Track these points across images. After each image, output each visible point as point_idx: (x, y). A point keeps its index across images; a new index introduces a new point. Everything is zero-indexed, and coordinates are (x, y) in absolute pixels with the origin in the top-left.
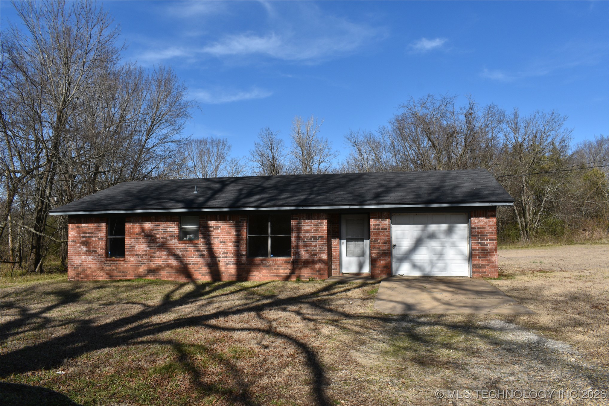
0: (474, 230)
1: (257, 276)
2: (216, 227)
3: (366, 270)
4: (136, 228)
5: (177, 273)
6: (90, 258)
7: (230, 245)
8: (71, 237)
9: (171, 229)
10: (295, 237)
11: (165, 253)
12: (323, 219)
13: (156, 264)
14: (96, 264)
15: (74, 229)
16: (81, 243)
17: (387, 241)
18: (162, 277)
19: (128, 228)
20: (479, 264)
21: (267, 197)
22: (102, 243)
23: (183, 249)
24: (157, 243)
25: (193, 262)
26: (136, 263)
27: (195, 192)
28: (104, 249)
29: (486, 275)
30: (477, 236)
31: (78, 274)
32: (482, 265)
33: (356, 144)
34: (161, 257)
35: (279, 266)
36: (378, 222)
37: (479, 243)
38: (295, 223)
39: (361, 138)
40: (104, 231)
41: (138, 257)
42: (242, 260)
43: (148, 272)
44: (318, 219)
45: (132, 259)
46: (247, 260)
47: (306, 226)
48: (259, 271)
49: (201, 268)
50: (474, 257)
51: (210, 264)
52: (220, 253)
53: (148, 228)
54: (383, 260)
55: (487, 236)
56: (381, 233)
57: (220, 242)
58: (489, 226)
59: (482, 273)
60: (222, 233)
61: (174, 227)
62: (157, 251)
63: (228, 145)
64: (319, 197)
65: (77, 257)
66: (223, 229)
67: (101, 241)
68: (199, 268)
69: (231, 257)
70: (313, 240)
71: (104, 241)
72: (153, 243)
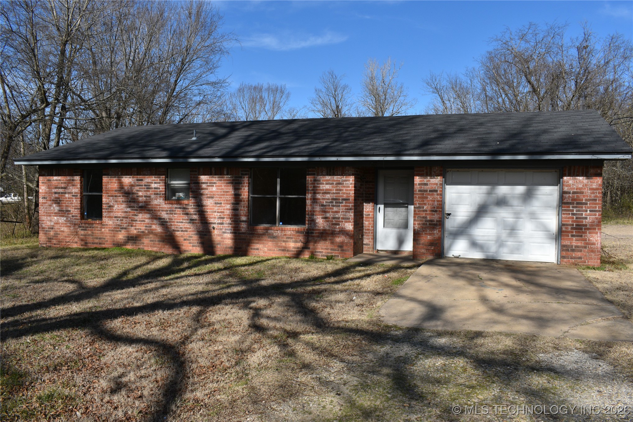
0: (567, 195)
1: (261, 250)
2: (210, 183)
3: (408, 247)
4: (115, 183)
5: (163, 241)
6: (62, 220)
7: (227, 208)
8: (42, 193)
9: (156, 185)
10: (311, 199)
11: (147, 216)
12: (350, 175)
13: (138, 229)
14: (70, 227)
15: (45, 183)
16: (53, 200)
17: (438, 208)
18: (145, 246)
19: (106, 183)
20: (572, 246)
21: (276, 145)
22: (76, 201)
23: (170, 211)
24: (139, 202)
25: (182, 228)
26: (115, 228)
27: (194, 139)
28: (78, 209)
29: (582, 262)
30: (570, 203)
31: (50, 239)
32: (576, 246)
33: (437, 90)
34: (144, 221)
35: (289, 238)
36: (425, 180)
37: (573, 214)
38: (311, 181)
39: (444, 83)
40: (79, 186)
41: (118, 220)
42: (243, 227)
43: (128, 240)
44: (342, 175)
45: (111, 223)
46: (248, 228)
47: (327, 184)
48: (263, 243)
49: (192, 237)
50: (564, 236)
51: (203, 232)
52: (215, 218)
53: (129, 183)
54: (430, 234)
55: (586, 204)
56: (429, 196)
57: (215, 203)
58: (591, 189)
59: (575, 258)
60: (217, 192)
61: (160, 183)
62: (140, 213)
63: (286, 92)
64: (346, 145)
65: (49, 218)
66: (219, 186)
67: (75, 198)
68: (190, 237)
69: (229, 224)
70: (334, 204)
71: (78, 198)
72: (134, 202)
